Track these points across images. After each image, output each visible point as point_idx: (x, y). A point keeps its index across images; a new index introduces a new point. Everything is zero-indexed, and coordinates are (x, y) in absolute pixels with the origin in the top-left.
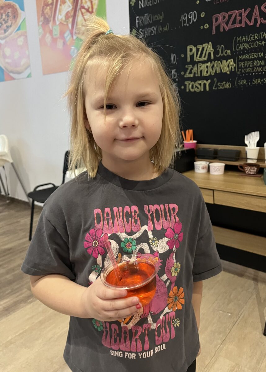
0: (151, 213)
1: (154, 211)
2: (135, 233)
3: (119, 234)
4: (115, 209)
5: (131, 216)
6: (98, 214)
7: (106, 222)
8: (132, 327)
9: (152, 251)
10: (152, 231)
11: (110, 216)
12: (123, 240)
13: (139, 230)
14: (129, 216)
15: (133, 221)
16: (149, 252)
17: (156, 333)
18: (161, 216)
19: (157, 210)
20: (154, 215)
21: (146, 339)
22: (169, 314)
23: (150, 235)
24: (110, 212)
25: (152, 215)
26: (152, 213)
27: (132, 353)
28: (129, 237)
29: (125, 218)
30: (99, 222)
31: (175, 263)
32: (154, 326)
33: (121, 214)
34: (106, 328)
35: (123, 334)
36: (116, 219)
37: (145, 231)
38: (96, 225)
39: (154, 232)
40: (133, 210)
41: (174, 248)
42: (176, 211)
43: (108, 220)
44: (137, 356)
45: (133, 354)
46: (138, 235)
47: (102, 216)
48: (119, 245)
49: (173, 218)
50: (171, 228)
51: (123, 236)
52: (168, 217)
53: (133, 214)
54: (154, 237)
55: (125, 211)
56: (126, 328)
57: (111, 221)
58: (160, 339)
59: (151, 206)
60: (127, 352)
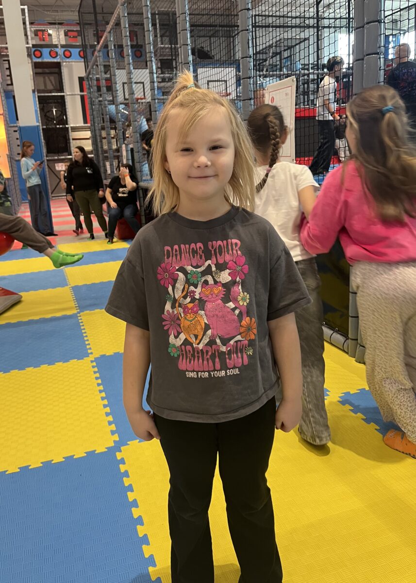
0: (214, 248)
1: (217, 247)
2: (200, 267)
3: (185, 267)
4: (182, 246)
5: (196, 252)
6: (168, 250)
7: (174, 258)
8: (203, 347)
9: (216, 282)
10: (215, 265)
11: (178, 252)
12: (189, 272)
13: (203, 264)
14: (195, 252)
15: (198, 256)
16: (213, 283)
17: (227, 356)
18: (223, 250)
19: (220, 246)
20: (217, 251)
21: (217, 360)
22: (242, 342)
23: (214, 269)
24: (178, 249)
25: (215, 251)
26: (216, 249)
27: (204, 372)
28: (195, 270)
29: (191, 254)
30: (168, 258)
31: (242, 293)
32: (224, 349)
33: (188, 250)
34: (182, 351)
35: (196, 353)
36: (183, 255)
37: (209, 265)
38: (166, 259)
39: (217, 265)
40: (198, 247)
41: (238, 279)
42: (239, 246)
43: (176, 255)
44: (210, 375)
45: (206, 373)
46: (202, 269)
47: (171, 252)
48: (186, 277)
49: (235, 252)
50: (233, 261)
51: (189, 268)
52: (230, 252)
53: (198, 250)
54: (216, 270)
55: (191, 248)
56: (198, 348)
57: (179, 257)
58: (231, 362)
59: (214, 242)
60: (200, 372)
